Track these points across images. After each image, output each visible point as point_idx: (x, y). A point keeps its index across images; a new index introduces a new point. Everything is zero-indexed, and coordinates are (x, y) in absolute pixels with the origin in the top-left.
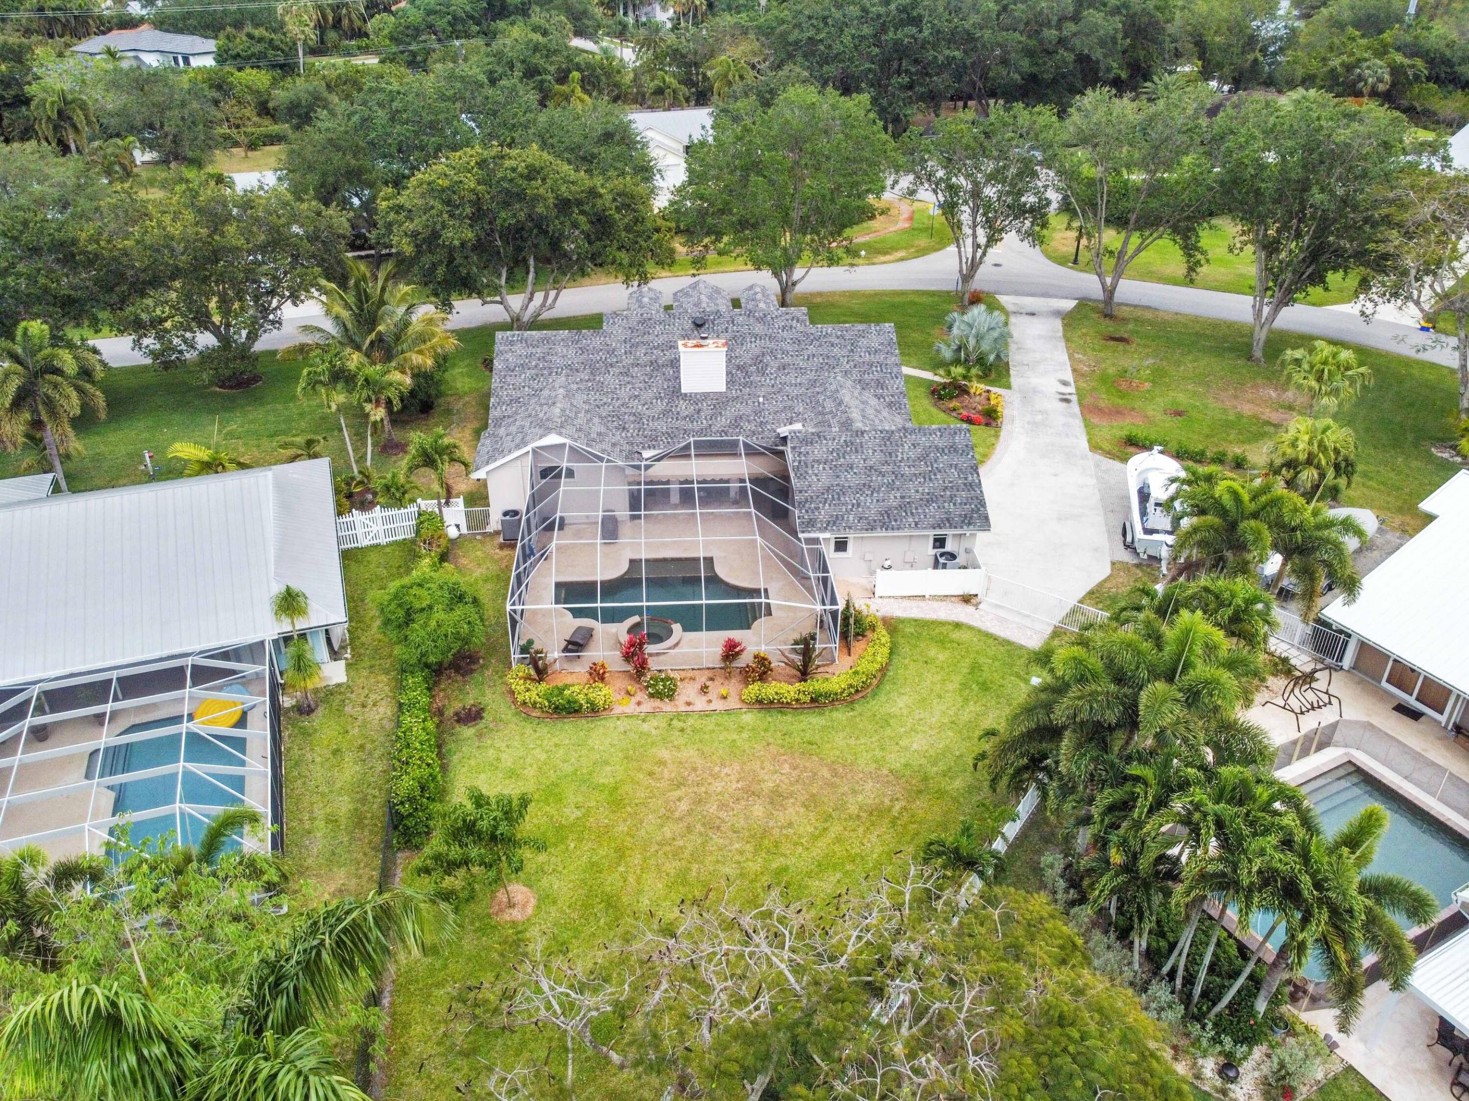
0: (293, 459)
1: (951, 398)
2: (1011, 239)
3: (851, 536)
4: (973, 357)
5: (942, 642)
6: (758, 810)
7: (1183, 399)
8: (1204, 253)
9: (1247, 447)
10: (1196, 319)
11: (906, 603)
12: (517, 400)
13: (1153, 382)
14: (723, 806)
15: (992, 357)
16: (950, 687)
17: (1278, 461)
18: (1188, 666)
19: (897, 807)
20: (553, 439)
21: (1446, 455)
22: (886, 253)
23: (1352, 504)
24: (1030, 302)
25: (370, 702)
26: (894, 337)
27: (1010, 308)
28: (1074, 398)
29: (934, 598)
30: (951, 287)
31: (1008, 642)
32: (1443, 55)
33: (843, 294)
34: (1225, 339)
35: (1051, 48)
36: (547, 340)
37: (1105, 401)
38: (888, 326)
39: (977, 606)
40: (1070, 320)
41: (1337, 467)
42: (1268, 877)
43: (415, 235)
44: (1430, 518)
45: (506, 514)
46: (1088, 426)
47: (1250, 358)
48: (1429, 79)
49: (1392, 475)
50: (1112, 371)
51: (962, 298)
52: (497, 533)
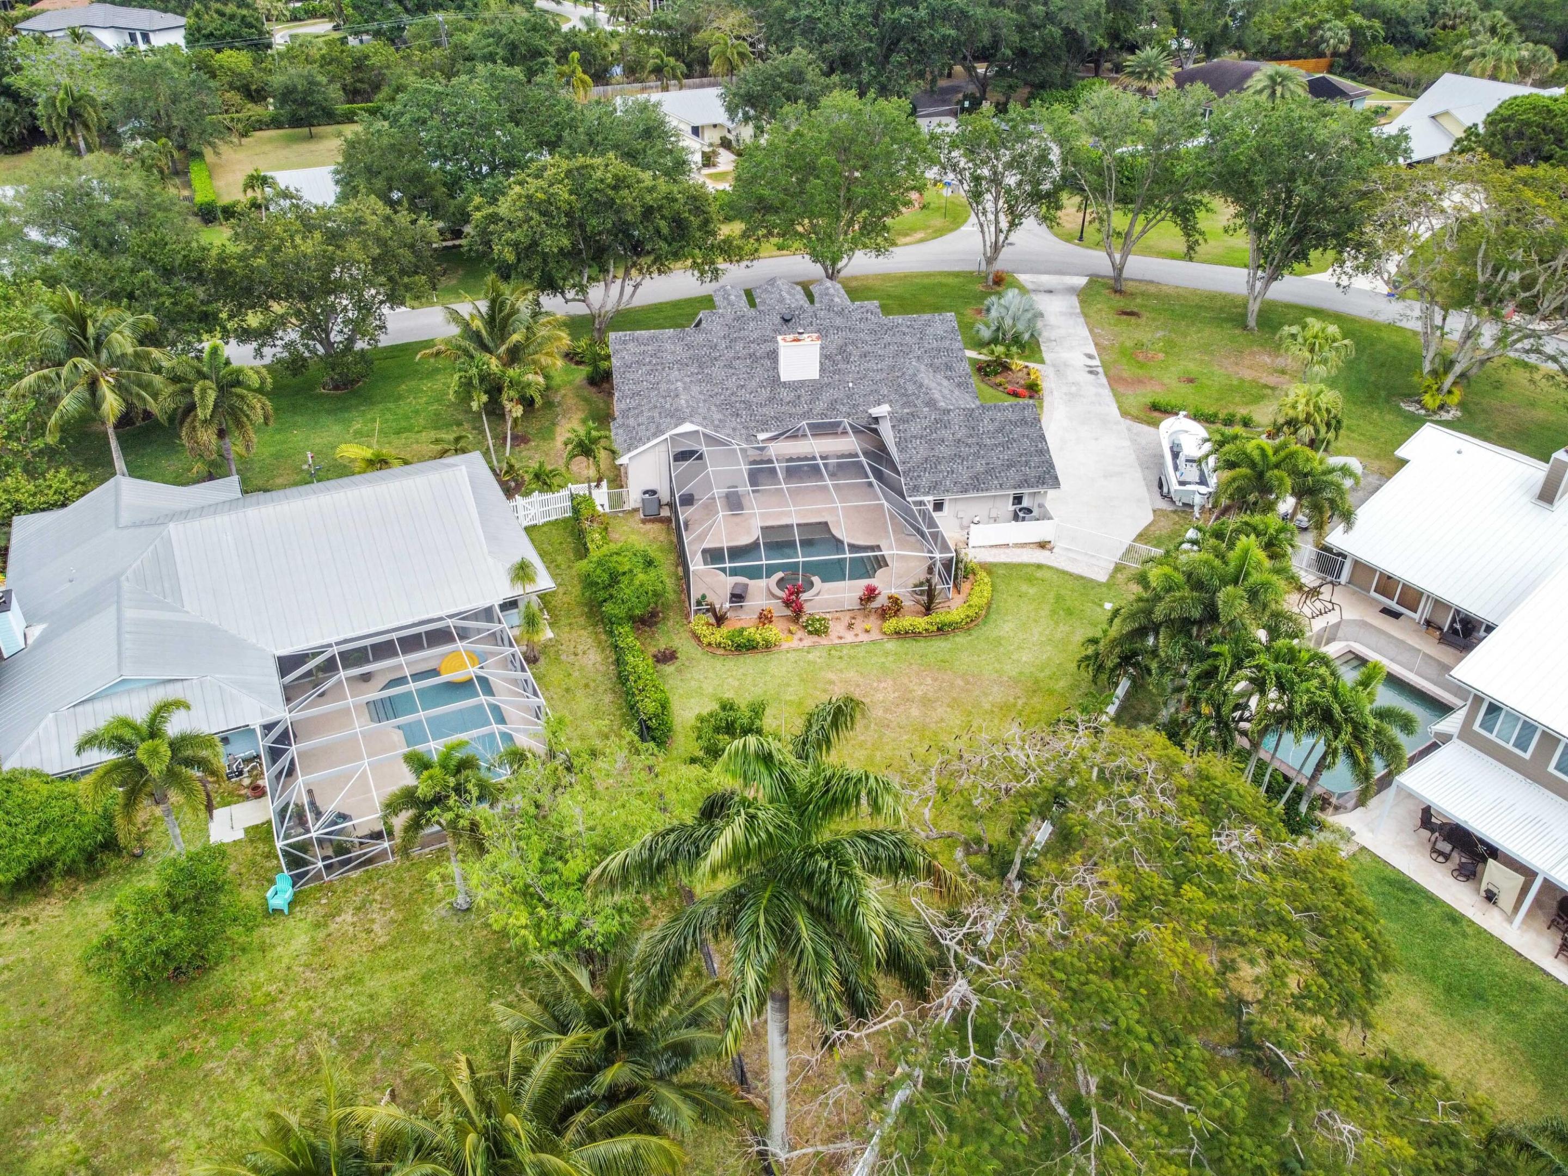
0: (443, 454)
1: (996, 374)
2: (1029, 223)
3: (947, 498)
4: (1009, 336)
5: (1030, 580)
6: (915, 712)
7: (1193, 368)
8: (1202, 233)
9: (1252, 408)
10: (1194, 292)
11: (994, 551)
12: (638, 394)
13: (1166, 353)
14: (886, 710)
15: (1026, 336)
16: (1043, 613)
17: (1281, 420)
18: (1247, 574)
19: (1020, 702)
20: (687, 427)
21: (1412, 409)
22: (906, 235)
23: (1339, 453)
24: (1047, 280)
25: (580, 651)
26: (955, 324)
27: (1030, 286)
28: (1100, 370)
29: (1017, 545)
30: (974, 268)
31: (1082, 578)
32: (1398, 17)
33: (877, 277)
34: (1221, 309)
35: (1039, 23)
36: (653, 339)
37: (1127, 371)
38: (950, 315)
39: (1051, 550)
40: (1085, 295)
41: (1328, 425)
42: (1313, 707)
43: (516, 245)
44: (1403, 462)
45: (645, 492)
46: (1116, 395)
47: (1245, 327)
48: (1385, 40)
49: (1370, 428)
50: (1129, 344)
51: (986, 278)
52: (636, 510)
